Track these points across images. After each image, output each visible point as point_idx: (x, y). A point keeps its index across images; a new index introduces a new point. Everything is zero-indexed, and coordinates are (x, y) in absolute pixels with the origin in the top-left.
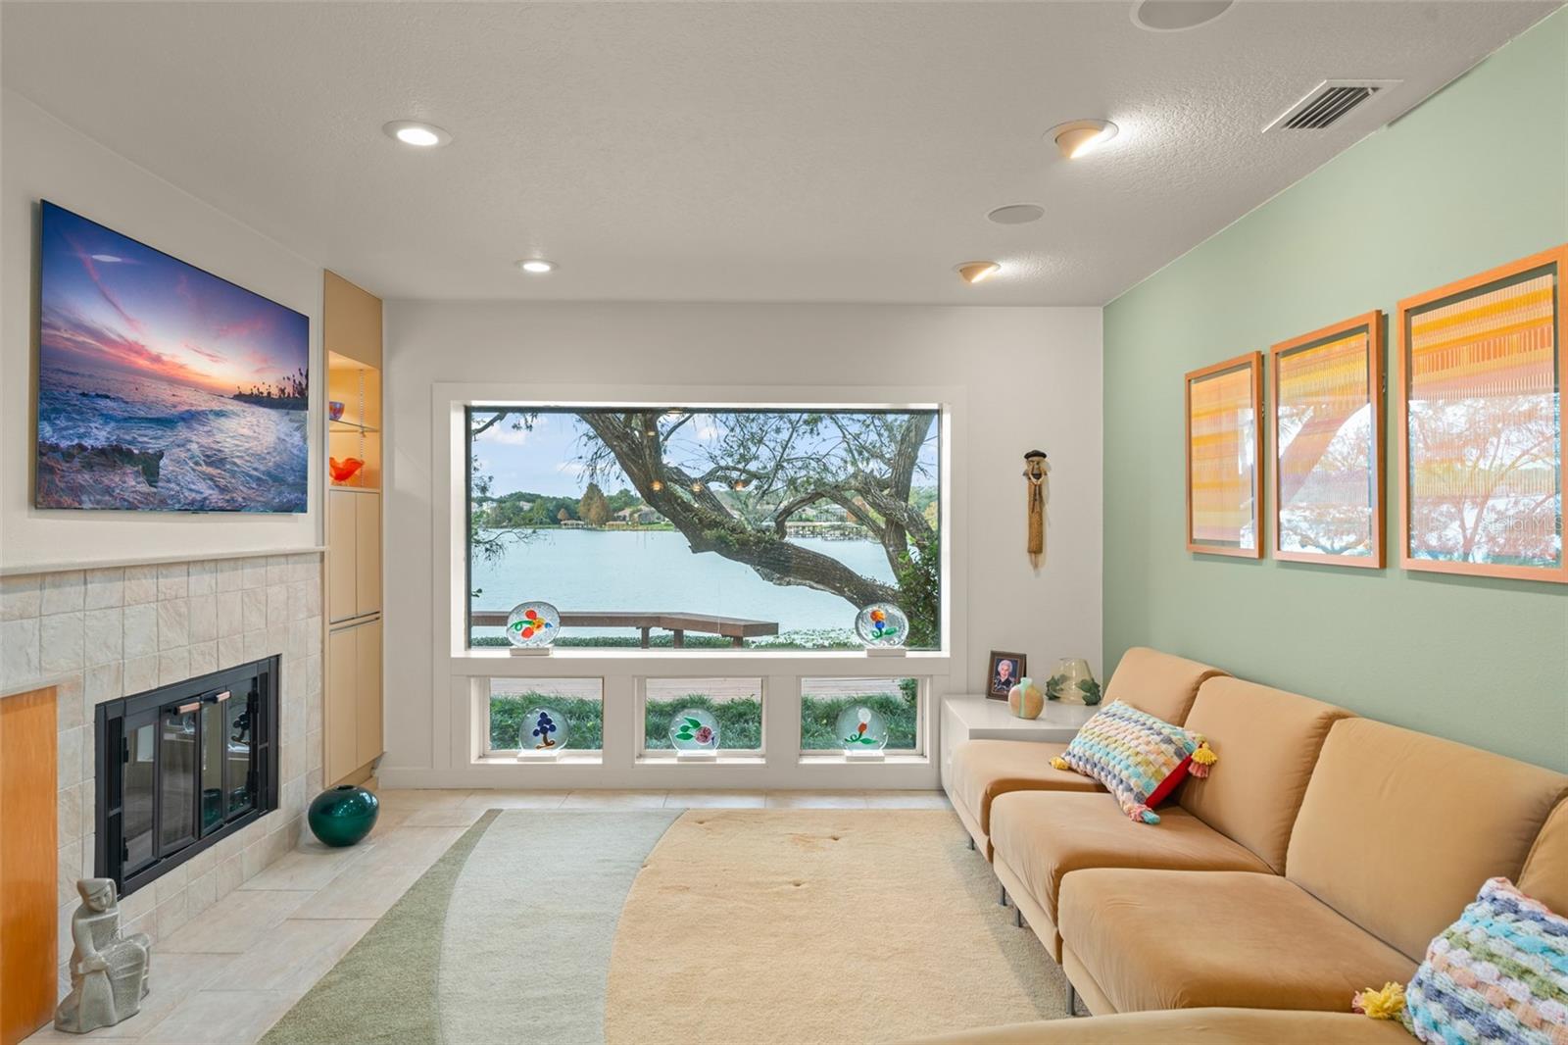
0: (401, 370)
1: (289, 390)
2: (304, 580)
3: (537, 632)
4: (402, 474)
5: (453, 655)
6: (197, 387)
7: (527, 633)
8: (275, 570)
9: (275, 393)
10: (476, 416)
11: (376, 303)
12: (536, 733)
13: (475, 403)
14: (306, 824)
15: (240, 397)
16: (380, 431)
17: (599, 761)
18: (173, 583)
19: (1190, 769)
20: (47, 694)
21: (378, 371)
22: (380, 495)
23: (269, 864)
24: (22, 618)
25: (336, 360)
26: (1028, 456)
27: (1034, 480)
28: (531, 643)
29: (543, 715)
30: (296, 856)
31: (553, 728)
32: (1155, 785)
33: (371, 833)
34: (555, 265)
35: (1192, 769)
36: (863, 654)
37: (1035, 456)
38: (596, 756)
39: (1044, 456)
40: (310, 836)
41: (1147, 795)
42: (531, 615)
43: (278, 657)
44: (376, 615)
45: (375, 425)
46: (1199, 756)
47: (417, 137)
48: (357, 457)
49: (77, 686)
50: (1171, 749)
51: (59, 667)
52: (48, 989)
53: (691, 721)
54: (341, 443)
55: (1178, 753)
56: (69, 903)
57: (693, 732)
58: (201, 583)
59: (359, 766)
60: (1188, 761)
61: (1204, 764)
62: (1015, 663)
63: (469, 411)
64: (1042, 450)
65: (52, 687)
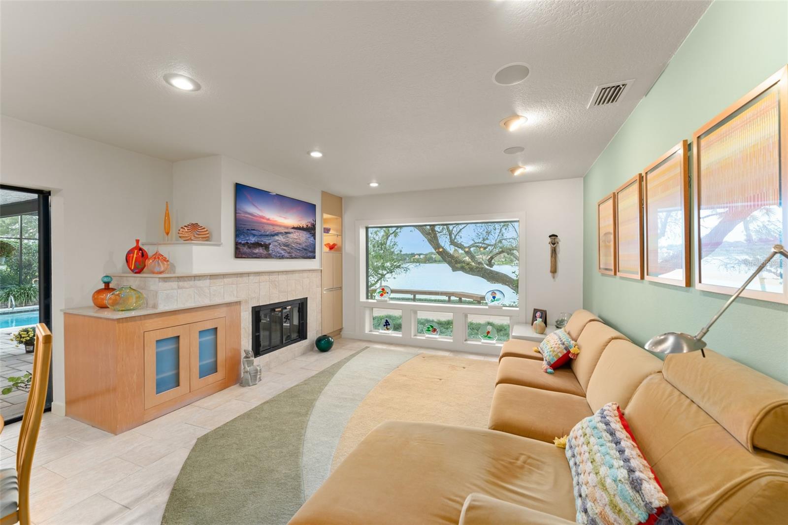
0: (348, 217)
1: (309, 225)
2: (316, 278)
3: (384, 295)
4: (348, 248)
5: (361, 300)
6: (280, 226)
7: (382, 295)
8: (305, 275)
9: (305, 226)
10: (369, 229)
11: (340, 199)
12: (384, 325)
13: (370, 226)
14: (315, 345)
15: (294, 228)
16: (342, 235)
17: (401, 336)
18: (273, 277)
19: (569, 355)
20: (238, 303)
21: (341, 219)
22: (342, 254)
23: (304, 354)
24: (232, 284)
25: (326, 216)
26: (550, 236)
27: (552, 245)
28: (382, 298)
29: (387, 320)
30: (311, 353)
31: (389, 325)
32: (556, 359)
33: (332, 348)
34: (379, 184)
36: (487, 307)
37: (553, 236)
38: (400, 334)
39: (557, 236)
40: (316, 348)
41: (552, 363)
42: (383, 289)
43: (307, 298)
44: (341, 288)
45: (341, 233)
46: (572, 350)
47: (316, 155)
48: (336, 243)
49: (247, 302)
50: (563, 347)
51: (242, 297)
52: (238, 375)
53: (431, 326)
54: (329, 239)
55: (566, 348)
56: (243, 355)
57: (431, 329)
58: (282, 277)
59: (335, 330)
60: (569, 352)
61: (574, 354)
62: (542, 313)
63: (367, 228)
64: (555, 234)
65: (240, 302)
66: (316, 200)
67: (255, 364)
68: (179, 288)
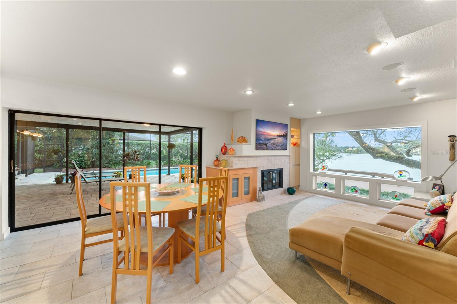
0: (303, 129)
1: (285, 134)
2: (287, 160)
3: (324, 170)
4: (303, 145)
5: (310, 172)
7: (323, 170)
8: (282, 157)
9: (282, 135)
10: (316, 135)
11: (300, 120)
12: (324, 186)
13: (316, 133)
14: (287, 191)
15: (278, 136)
16: (300, 138)
17: (334, 192)
18: (269, 158)
19: (444, 207)
20: (256, 168)
21: (300, 130)
22: (300, 147)
23: (281, 194)
24: (254, 160)
25: (292, 129)
26: (449, 137)
27: (451, 142)
28: (323, 171)
29: (325, 183)
30: (285, 194)
31: (327, 186)
32: (434, 208)
33: (295, 194)
34: (322, 112)
35: (445, 207)
37: (452, 136)
38: (334, 191)
39: (456, 136)
40: (287, 193)
41: (431, 210)
42: (324, 167)
43: (283, 168)
44: (299, 165)
45: (300, 137)
46: (446, 204)
47: (291, 105)
48: (297, 142)
49: (259, 168)
50: (440, 202)
51: (257, 166)
52: (256, 197)
53: (354, 188)
54: (294, 140)
55: (442, 203)
56: (258, 189)
57: (354, 190)
58: (273, 158)
59: (296, 185)
60: (444, 205)
61: (448, 206)
63: (314, 134)
65: (257, 167)
66: (288, 122)
67: (263, 194)
68: (239, 160)
